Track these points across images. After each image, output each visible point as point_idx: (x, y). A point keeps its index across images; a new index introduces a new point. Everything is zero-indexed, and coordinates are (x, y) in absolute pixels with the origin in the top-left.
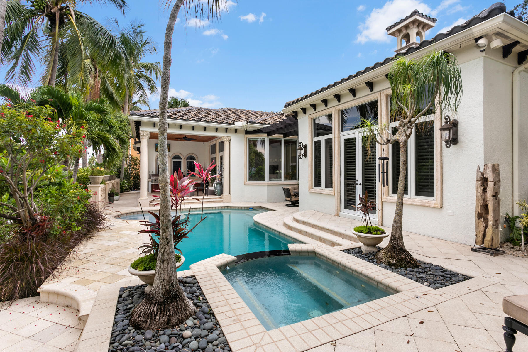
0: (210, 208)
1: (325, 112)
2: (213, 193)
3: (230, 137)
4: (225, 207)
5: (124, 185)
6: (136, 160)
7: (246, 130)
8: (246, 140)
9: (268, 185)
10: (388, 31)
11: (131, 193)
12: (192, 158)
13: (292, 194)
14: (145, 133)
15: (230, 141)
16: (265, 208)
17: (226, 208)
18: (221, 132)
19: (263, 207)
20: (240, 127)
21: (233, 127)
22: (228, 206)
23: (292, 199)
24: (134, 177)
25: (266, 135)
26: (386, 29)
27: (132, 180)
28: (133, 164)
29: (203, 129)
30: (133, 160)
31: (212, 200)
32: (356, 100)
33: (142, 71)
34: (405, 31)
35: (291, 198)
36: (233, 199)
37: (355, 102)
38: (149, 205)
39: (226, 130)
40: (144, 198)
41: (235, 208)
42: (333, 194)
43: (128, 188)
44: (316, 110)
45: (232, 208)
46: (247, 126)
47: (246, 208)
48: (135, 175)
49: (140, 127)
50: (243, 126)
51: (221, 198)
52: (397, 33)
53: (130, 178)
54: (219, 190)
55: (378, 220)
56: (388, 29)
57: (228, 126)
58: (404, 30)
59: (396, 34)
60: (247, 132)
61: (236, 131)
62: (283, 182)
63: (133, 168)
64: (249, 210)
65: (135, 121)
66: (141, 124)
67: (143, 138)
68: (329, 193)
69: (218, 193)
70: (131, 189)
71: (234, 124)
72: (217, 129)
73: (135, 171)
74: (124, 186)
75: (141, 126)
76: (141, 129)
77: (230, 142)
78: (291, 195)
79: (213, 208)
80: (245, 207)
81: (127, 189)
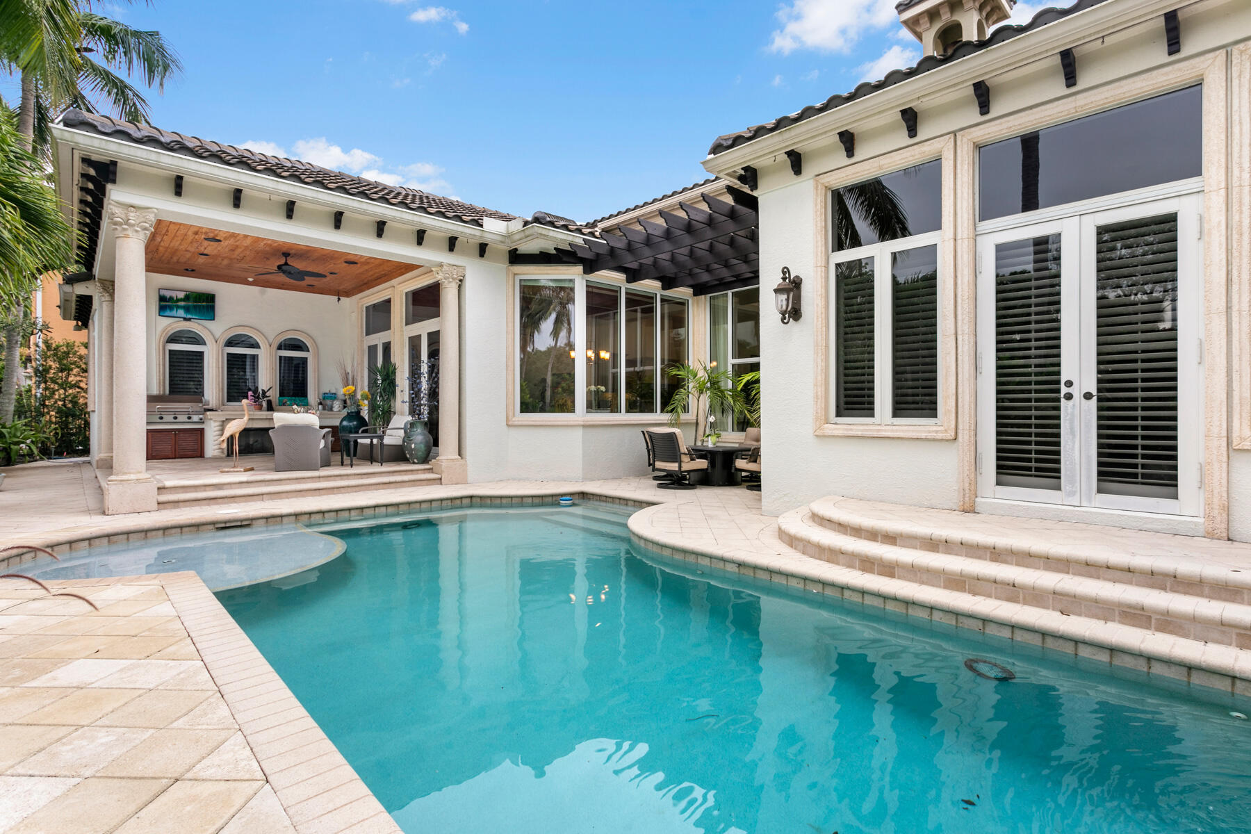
0: (413, 506)
1: (904, 156)
2: (399, 455)
3: (464, 268)
4: (461, 498)
5: (15, 436)
6: (67, 353)
7: (516, 249)
8: (511, 282)
9: (584, 426)
10: (900, 12)
11: (49, 467)
12: (297, 345)
13: (682, 451)
14: (132, 215)
15: (461, 281)
16: (600, 496)
17: (466, 501)
18: (435, 246)
19: (593, 495)
20: (499, 238)
21: (478, 233)
22: (471, 497)
23: (683, 464)
24: (59, 411)
25: (580, 268)
26: (897, 7)
27: (51, 422)
28: (55, 365)
29: (374, 229)
30: (55, 355)
31: (406, 478)
32: (1079, 96)
33: (91, 50)
34: (949, 15)
35: (680, 463)
36: (471, 474)
37: (1073, 105)
38: (155, 506)
39: (452, 243)
40: (133, 477)
41: (498, 501)
42: (951, 434)
43: (34, 448)
44: (856, 153)
45: (488, 501)
46: (527, 233)
47: (537, 501)
48: (64, 405)
49: (109, 186)
50: (509, 236)
51: (431, 470)
52: (926, 19)
53: (43, 415)
54: (422, 446)
55: (1201, 520)
56: (902, 8)
57: (460, 229)
58: (946, 13)
59: (921, 22)
60: (516, 258)
61: (482, 249)
62: (623, 417)
63: (54, 382)
64: (558, 505)
65: (86, 161)
66: (115, 173)
67: (127, 236)
68: (923, 435)
69: (420, 454)
70: (45, 453)
71: (481, 226)
72: (420, 236)
73: (62, 391)
74: (17, 443)
75: (114, 182)
76: (116, 195)
77: (460, 286)
78: (681, 454)
79: (424, 506)
80: (533, 497)
81: (31, 454)
